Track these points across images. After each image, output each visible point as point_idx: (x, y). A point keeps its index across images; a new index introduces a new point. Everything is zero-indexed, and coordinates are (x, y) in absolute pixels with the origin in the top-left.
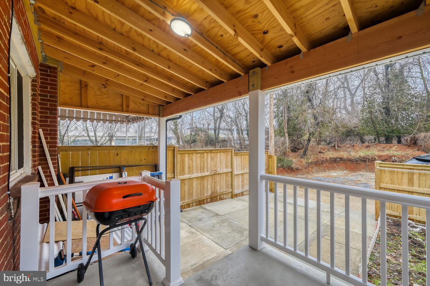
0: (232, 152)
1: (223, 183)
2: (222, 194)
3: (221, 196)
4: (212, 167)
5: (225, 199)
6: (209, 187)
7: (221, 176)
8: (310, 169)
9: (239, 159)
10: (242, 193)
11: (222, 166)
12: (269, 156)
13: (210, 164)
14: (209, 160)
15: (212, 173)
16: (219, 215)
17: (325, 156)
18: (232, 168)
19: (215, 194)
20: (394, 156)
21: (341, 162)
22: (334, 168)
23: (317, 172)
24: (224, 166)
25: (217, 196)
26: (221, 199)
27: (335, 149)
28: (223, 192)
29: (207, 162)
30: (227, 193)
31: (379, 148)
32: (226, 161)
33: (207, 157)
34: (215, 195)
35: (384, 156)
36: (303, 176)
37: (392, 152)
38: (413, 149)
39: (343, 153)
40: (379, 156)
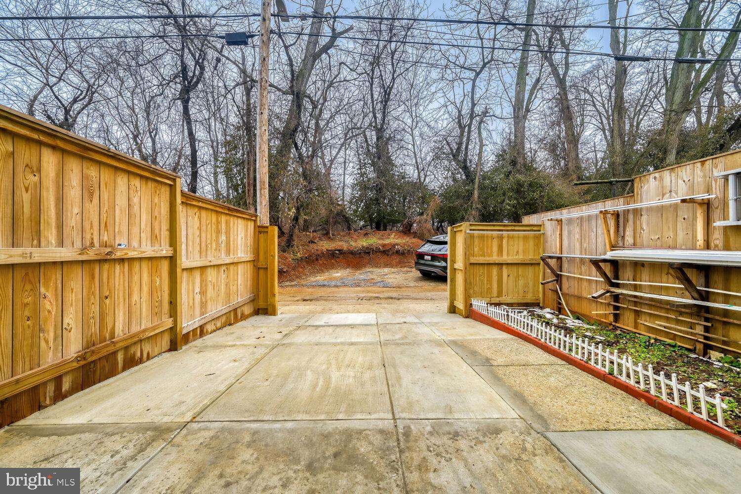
0: (172, 188)
1: (141, 299)
2: (135, 343)
3: (132, 350)
4: (92, 227)
5: (148, 358)
6: (71, 319)
7: (130, 269)
8: (301, 270)
9: (193, 218)
10: (202, 327)
11: (135, 230)
12: (259, 227)
13: (76, 210)
14: (74, 192)
15: (91, 255)
16: (169, 430)
17: (320, 248)
18: (173, 242)
19: (107, 346)
20: (397, 244)
21: (341, 256)
22: (333, 267)
23: (313, 273)
24: (143, 235)
25: (115, 353)
26: (131, 362)
27: (330, 238)
28: (144, 331)
29: (60, 201)
30: (156, 335)
31: (378, 236)
32: (153, 218)
33: (61, 174)
34: (104, 353)
35: (388, 244)
36: (293, 283)
37: (392, 240)
38: (409, 236)
39: (340, 243)
40: (384, 245)
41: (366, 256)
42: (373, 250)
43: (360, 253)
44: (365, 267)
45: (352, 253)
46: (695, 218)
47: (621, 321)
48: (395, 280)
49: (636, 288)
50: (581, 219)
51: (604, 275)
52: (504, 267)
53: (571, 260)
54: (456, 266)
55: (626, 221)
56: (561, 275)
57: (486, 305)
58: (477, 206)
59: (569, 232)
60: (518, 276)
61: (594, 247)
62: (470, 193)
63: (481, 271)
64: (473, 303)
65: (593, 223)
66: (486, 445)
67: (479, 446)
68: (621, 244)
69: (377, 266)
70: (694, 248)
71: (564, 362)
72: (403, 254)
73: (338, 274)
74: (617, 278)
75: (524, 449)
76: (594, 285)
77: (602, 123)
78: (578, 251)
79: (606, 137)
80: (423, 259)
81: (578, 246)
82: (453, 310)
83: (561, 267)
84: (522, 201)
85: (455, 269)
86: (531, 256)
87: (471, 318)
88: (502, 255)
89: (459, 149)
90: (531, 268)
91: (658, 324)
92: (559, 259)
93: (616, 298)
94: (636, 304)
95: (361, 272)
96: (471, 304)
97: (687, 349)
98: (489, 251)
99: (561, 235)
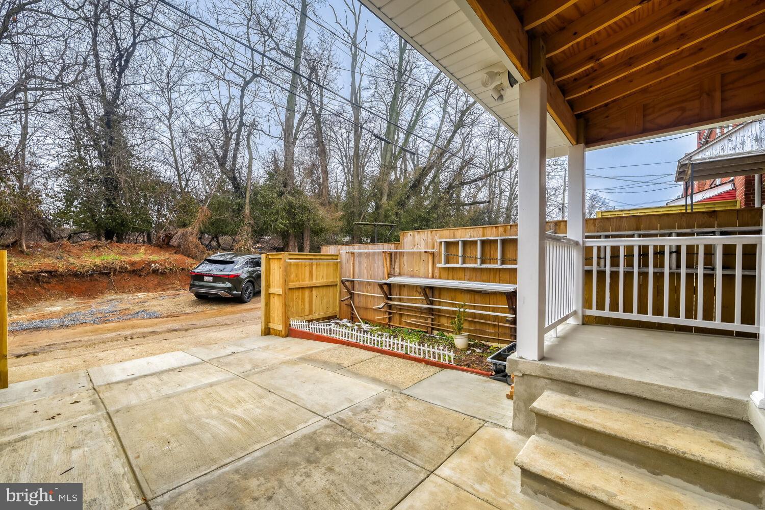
20: (153, 262)
21: (55, 281)
27: (24, 252)
35: (139, 262)
37: (143, 256)
38: (168, 251)
39: (47, 260)
40: (132, 264)
41: (104, 280)
42: (115, 270)
43: (92, 275)
44: (103, 293)
45: (76, 275)
46: (428, 261)
47: (392, 321)
48: (162, 307)
49: (400, 300)
50: (368, 254)
51: (384, 293)
52: (314, 289)
53: (361, 283)
54: (271, 291)
55: (396, 258)
56: (354, 293)
57: (307, 324)
58: (250, 221)
59: (360, 263)
60: (323, 296)
61: (376, 274)
62: (241, 207)
63: (297, 294)
64: (291, 323)
65: (376, 257)
66: (384, 408)
67: (382, 410)
68: (392, 273)
69: (123, 290)
70: (428, 278)
71: (379, 354)
72: (163, 273)
73: (56, 307)
74: (390, 295)
75: (400, 402)
76: (376, 300)
77: (342, 159)
78: (365, 277)
79: (344, 171)
80: (203, 281)
81: (365, 271)
82: (267, 332)
83: (353, 288)
84: (293, 221)
85: (270, 293)
86: (330, 280)
87: (291, 336)
88: (312, 280)
89: (225, 156)
90: (331, 289)
91: (411, 320)
92: (352, 281)
93: (390, 307)
94: (400, 309)
95: (99, 301)
96: (290, 324)
97: (425, 332)
98: (303, 277)
99: (354, 264)
